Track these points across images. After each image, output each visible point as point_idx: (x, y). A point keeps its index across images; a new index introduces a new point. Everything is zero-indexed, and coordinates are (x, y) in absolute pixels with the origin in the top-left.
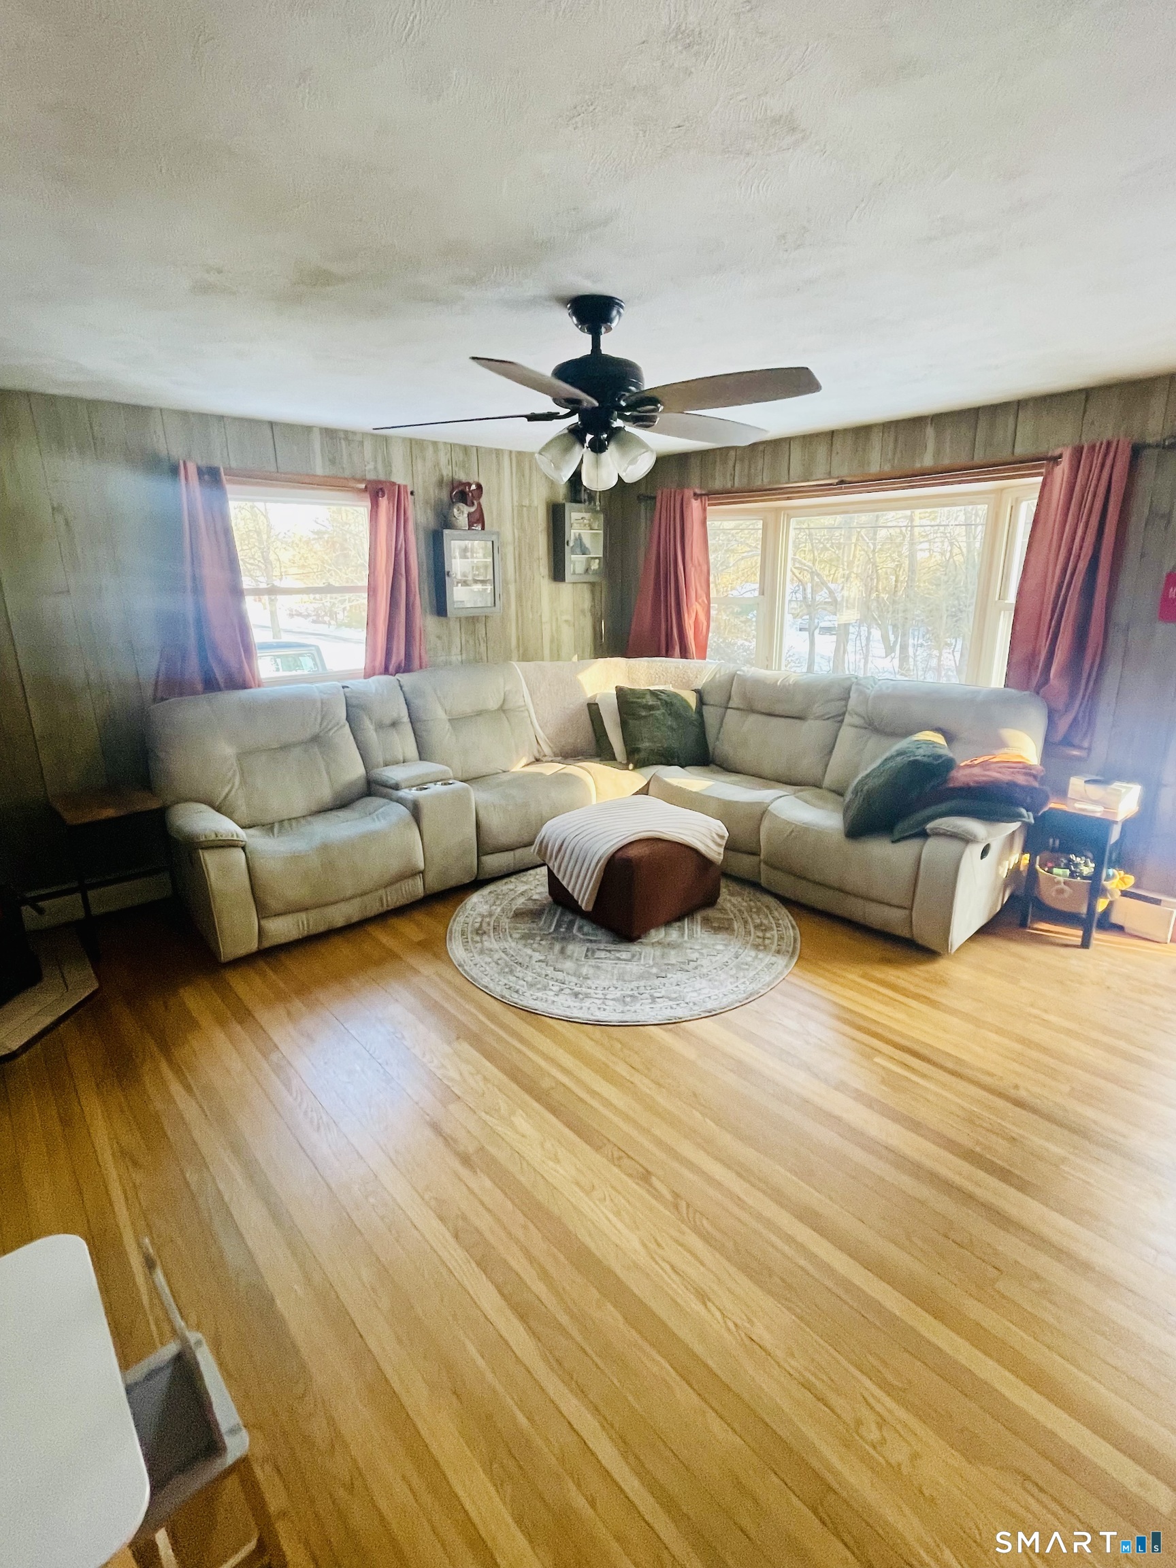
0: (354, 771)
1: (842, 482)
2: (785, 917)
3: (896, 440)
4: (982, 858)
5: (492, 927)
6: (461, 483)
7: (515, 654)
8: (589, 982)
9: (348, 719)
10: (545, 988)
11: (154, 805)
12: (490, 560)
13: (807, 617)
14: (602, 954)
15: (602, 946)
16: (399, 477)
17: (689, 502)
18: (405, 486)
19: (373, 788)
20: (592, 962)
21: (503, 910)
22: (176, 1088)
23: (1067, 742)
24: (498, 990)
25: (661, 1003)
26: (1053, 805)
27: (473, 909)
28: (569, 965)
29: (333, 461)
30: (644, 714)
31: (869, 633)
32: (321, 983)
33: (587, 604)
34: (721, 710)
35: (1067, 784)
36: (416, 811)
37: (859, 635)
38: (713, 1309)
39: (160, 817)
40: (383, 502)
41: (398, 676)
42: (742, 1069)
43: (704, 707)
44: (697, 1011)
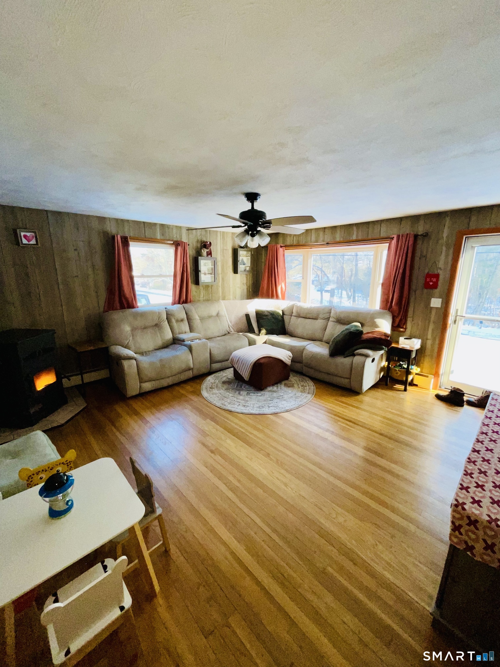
0: (169, 336)
1: (328, 243)
2: (311, 383)
3: (344, 232)
4: (372, 362)
5: (215, 386)
6: (204, 242)
7: (221, 298)
8: (248, 402)
9: (167, 319)
10: (234, 404)
11: (104, 346)
12: (213, 267)
13: (320, 286)
14: (252, 394)
15: (252, 392)
16: (184, 240)
17: (279, 248)
18: (187, 243)
19: (176, 341)
20: (249, 396)
21: (219, 381)
22: (118, 434)
23: (399, 326)
24: (218, 404)
25: (271, 408)
26: (393, 345)
27: (209, 381)
28: (241, 397)
29: (163, 235)
30: (265, 318)
31: (342, 292)
32: (161, 404)
33: (245, 282)
34: (290, 317)
35: (399, 339)
36: (190, 348)
37: (338, 293)
38: (289, 488)
39: (106, 350)
40: (179, 248)
41: (183, 305)
42: (297, 426)
43: (284, 316)
44: (283, 410)
